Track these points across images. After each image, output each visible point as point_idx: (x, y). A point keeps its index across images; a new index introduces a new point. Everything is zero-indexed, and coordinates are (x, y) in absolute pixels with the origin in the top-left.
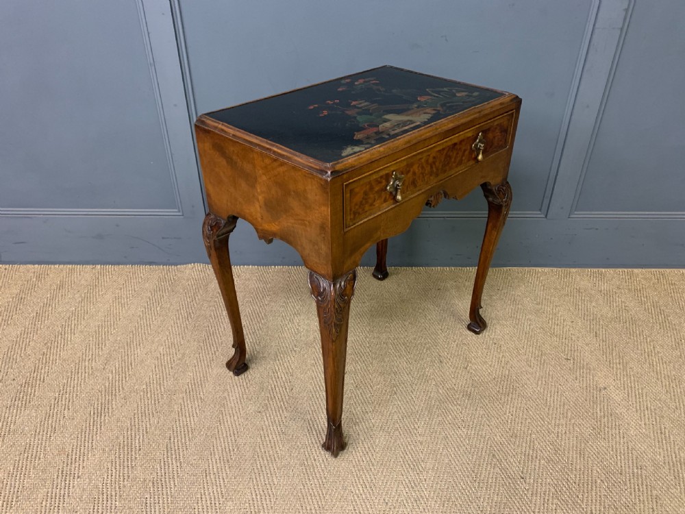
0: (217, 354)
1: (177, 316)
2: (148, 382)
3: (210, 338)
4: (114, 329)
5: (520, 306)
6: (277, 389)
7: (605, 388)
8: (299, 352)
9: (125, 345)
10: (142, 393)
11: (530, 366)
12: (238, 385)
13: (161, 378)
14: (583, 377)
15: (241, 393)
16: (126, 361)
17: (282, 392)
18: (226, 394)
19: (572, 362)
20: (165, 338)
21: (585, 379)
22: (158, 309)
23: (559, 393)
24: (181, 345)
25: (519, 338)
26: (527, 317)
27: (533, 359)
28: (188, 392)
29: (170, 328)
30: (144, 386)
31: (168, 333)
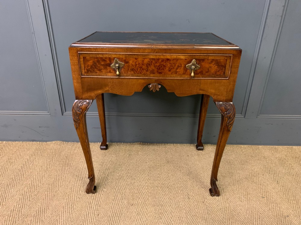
0: (58, 192)
1: (41, 169)
2: (13, 209)
3: (56, 182)
4: (2, 177)
5: (233, 166)
6: (90, 215)
7: (288, 216)
8: (106, 192)
9: (6, 186)
10: (7, 217)
11: (241, 201)
12: (67, 212)
13: (21, 207)
14: (274, 209)
15: (67, 217)
16: (3, 196)
17: (92, 216)
18: (58, 218)
19: (266, 199)
20: (30, 182)
21: (275, 210)
22: (31, 165)
23: (261, 219)
24: (39, 186)
25: (234, 184)
26: (237, 172)
27: (242, 197)
28: (35, 216)
29: (34, 176)
30: (9, 213)
31: (32, 179)
